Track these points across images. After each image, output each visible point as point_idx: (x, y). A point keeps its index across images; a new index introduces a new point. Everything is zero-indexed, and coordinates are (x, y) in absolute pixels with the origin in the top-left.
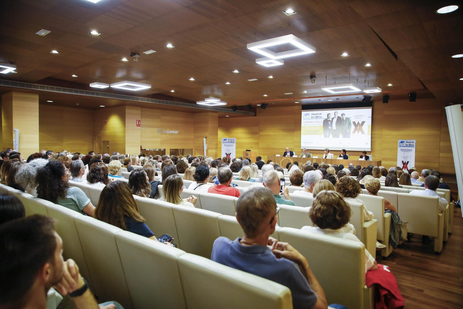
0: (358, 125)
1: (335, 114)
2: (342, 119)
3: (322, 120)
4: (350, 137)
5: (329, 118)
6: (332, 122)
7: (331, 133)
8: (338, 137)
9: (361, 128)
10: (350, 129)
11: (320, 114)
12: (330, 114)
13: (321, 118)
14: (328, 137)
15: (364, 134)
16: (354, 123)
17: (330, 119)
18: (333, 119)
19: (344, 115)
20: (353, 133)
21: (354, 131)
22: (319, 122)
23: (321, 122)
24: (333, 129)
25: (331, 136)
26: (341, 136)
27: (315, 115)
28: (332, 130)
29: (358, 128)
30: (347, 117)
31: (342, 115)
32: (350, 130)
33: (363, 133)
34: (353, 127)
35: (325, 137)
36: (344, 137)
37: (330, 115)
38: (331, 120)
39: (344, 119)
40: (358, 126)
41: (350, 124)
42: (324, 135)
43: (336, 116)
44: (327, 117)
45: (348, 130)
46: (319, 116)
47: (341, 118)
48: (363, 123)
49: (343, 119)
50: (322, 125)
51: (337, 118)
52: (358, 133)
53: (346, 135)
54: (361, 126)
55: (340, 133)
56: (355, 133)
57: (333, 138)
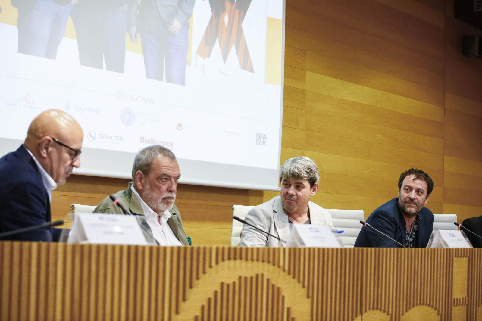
0: (227, 4)
4: (182, 82)
7: (70, 26)
8: (117, 65)
9: (240, 31)
15: (252, 70)
21: (208, 43)
26: (134, 58)
29: (226, 19)
33: (246, 63)
34: (202, 9)
35: (26, 44)
36: (154, 71)
40: (224, 10)
45: (177, 25)
52: (225, 57)
53: (164, 61)
54: (237, 12)
55: (127, 36)
56: (209, 57)
57: (83, 62)
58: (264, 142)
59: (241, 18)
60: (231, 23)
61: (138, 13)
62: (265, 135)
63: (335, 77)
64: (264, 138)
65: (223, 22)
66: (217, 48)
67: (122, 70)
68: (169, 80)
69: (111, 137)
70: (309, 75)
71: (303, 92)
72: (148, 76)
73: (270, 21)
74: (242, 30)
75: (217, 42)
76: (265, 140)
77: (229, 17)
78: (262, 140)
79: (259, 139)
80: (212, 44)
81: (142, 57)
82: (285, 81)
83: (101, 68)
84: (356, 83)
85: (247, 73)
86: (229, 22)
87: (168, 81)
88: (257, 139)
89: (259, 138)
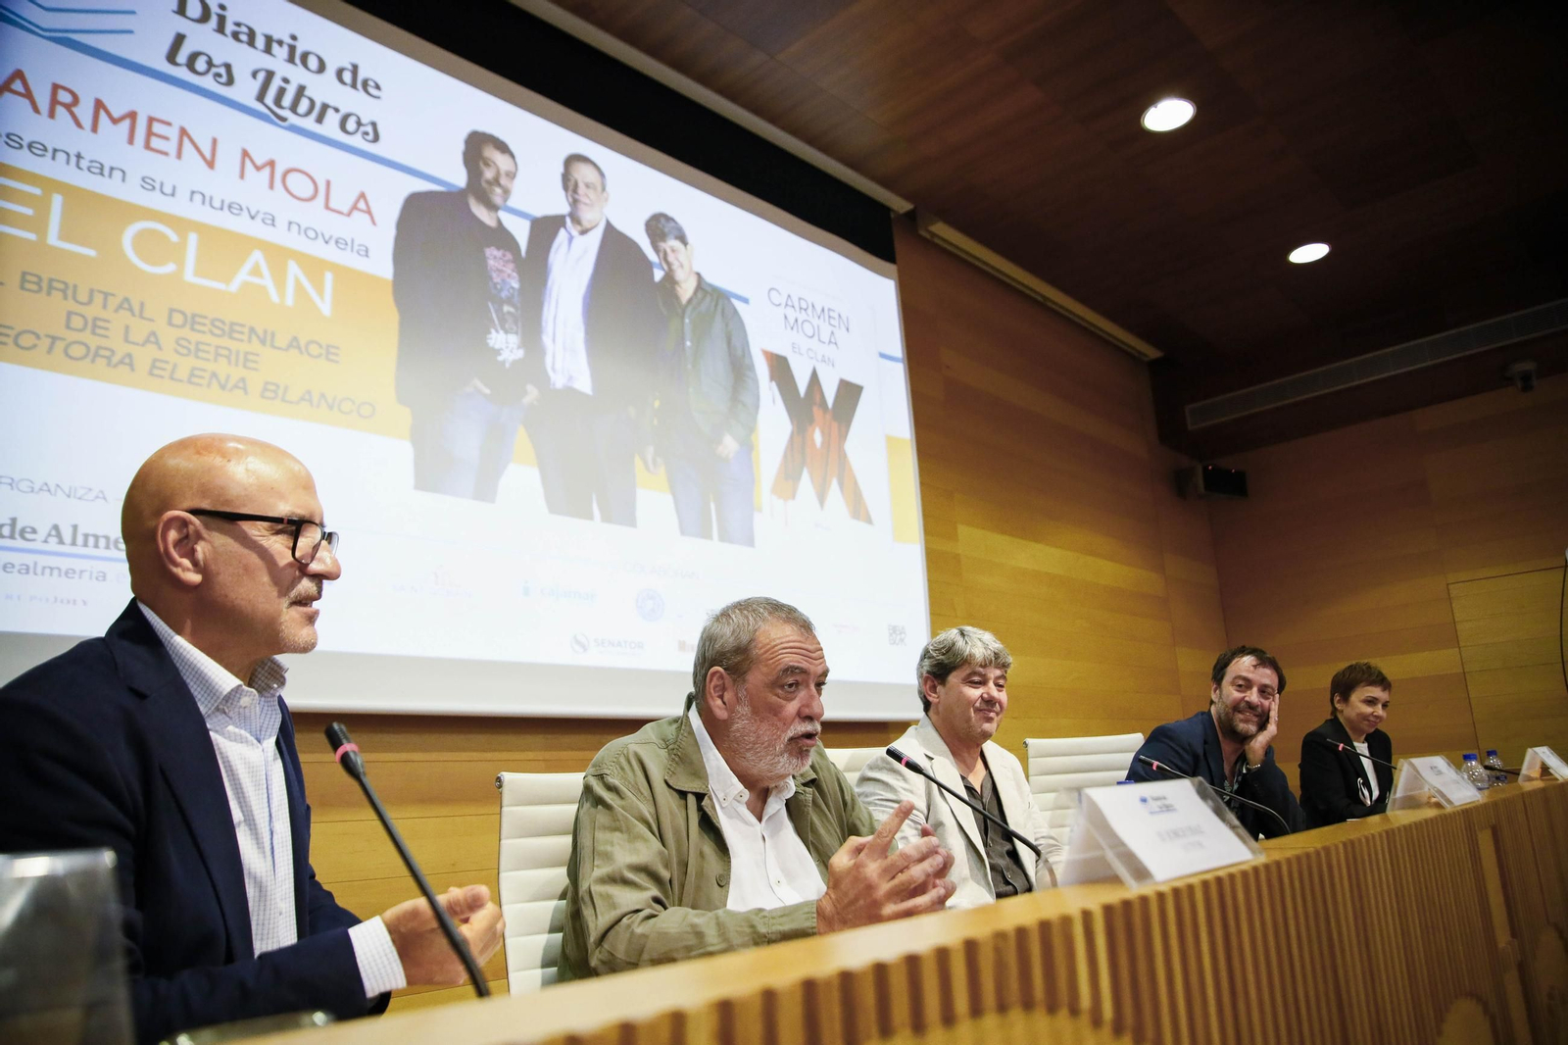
0: (817, 411)
1: (568, 182)
2: (658, 275)
3: (390, 194)
4: (750, 541)
5: (492, 207)
6: (535, 264)
7: (521, 439)
8: (622, 512)
9: (842, 457)
10: (751, 428)
11: (353, 77)
12: (503, 147)
13: (356, 141)
14: (485, 489)
15: (869, 521)
16: (780, 367)
17: (503, 215)
18: (545, 229)
19: (672, 243)
20: (776, 490)
21: (789, 475)
22: (321, 192)
23: (361, 203)
24: (558, 381)
25: (522, 479)
26: (655, 502)
27: (258, 59)
28: (532, 393)
29: (818, 437)
30: (709, 278)
31: (660, 227)
32: (748, 447)
33: (859, 509)
34: (773, 420)
35: (431, 474)
36: (695, 523)
37: (501, 161)
38: (520, 231)
39: (686, 289)
40: (812, 421)
41: (739, 367)
42: (417, 438)
43: (587, 215)
44: (459, 178)
45: (729, 445)
46: (323, 89)
47: (649, 265)
48: (850, 393)
49: (670, 277)
50: (381, 264)
51: (595, 238)
52: (822, 498)
53: (713, 506)
54: (835, 425)
55: (638, 461)
56: (793, 497)
57: (554, 508)
58: (902, 640)
59: (843, 435)
60: (826, 443)
61: (655, 422)
62: (903, 628)
63: (1003, 532)
64: (901, 634)
65: (813, 440)
66: (806, 484)
67: (631, 521)
68: (725, 537)
69: (619, 644)
70: (963, 531)
71: (957, 558)
72: (683, 533)
73: (890, 441)
74: (845, 454)
75: (805, 475)
76: (903, 635)
77: (823, 433)
78: (898, 637)
79: (894, 635)
80: (797, 478)
81: (670, 498)
82: (927, 542)
83: (590, 517)
84: (1037, 541)
85: (862, 525)
86: (823, 443)
87: (722, 539)
88: (891, 635)
89: (894, 632)
